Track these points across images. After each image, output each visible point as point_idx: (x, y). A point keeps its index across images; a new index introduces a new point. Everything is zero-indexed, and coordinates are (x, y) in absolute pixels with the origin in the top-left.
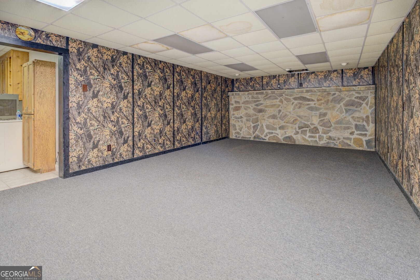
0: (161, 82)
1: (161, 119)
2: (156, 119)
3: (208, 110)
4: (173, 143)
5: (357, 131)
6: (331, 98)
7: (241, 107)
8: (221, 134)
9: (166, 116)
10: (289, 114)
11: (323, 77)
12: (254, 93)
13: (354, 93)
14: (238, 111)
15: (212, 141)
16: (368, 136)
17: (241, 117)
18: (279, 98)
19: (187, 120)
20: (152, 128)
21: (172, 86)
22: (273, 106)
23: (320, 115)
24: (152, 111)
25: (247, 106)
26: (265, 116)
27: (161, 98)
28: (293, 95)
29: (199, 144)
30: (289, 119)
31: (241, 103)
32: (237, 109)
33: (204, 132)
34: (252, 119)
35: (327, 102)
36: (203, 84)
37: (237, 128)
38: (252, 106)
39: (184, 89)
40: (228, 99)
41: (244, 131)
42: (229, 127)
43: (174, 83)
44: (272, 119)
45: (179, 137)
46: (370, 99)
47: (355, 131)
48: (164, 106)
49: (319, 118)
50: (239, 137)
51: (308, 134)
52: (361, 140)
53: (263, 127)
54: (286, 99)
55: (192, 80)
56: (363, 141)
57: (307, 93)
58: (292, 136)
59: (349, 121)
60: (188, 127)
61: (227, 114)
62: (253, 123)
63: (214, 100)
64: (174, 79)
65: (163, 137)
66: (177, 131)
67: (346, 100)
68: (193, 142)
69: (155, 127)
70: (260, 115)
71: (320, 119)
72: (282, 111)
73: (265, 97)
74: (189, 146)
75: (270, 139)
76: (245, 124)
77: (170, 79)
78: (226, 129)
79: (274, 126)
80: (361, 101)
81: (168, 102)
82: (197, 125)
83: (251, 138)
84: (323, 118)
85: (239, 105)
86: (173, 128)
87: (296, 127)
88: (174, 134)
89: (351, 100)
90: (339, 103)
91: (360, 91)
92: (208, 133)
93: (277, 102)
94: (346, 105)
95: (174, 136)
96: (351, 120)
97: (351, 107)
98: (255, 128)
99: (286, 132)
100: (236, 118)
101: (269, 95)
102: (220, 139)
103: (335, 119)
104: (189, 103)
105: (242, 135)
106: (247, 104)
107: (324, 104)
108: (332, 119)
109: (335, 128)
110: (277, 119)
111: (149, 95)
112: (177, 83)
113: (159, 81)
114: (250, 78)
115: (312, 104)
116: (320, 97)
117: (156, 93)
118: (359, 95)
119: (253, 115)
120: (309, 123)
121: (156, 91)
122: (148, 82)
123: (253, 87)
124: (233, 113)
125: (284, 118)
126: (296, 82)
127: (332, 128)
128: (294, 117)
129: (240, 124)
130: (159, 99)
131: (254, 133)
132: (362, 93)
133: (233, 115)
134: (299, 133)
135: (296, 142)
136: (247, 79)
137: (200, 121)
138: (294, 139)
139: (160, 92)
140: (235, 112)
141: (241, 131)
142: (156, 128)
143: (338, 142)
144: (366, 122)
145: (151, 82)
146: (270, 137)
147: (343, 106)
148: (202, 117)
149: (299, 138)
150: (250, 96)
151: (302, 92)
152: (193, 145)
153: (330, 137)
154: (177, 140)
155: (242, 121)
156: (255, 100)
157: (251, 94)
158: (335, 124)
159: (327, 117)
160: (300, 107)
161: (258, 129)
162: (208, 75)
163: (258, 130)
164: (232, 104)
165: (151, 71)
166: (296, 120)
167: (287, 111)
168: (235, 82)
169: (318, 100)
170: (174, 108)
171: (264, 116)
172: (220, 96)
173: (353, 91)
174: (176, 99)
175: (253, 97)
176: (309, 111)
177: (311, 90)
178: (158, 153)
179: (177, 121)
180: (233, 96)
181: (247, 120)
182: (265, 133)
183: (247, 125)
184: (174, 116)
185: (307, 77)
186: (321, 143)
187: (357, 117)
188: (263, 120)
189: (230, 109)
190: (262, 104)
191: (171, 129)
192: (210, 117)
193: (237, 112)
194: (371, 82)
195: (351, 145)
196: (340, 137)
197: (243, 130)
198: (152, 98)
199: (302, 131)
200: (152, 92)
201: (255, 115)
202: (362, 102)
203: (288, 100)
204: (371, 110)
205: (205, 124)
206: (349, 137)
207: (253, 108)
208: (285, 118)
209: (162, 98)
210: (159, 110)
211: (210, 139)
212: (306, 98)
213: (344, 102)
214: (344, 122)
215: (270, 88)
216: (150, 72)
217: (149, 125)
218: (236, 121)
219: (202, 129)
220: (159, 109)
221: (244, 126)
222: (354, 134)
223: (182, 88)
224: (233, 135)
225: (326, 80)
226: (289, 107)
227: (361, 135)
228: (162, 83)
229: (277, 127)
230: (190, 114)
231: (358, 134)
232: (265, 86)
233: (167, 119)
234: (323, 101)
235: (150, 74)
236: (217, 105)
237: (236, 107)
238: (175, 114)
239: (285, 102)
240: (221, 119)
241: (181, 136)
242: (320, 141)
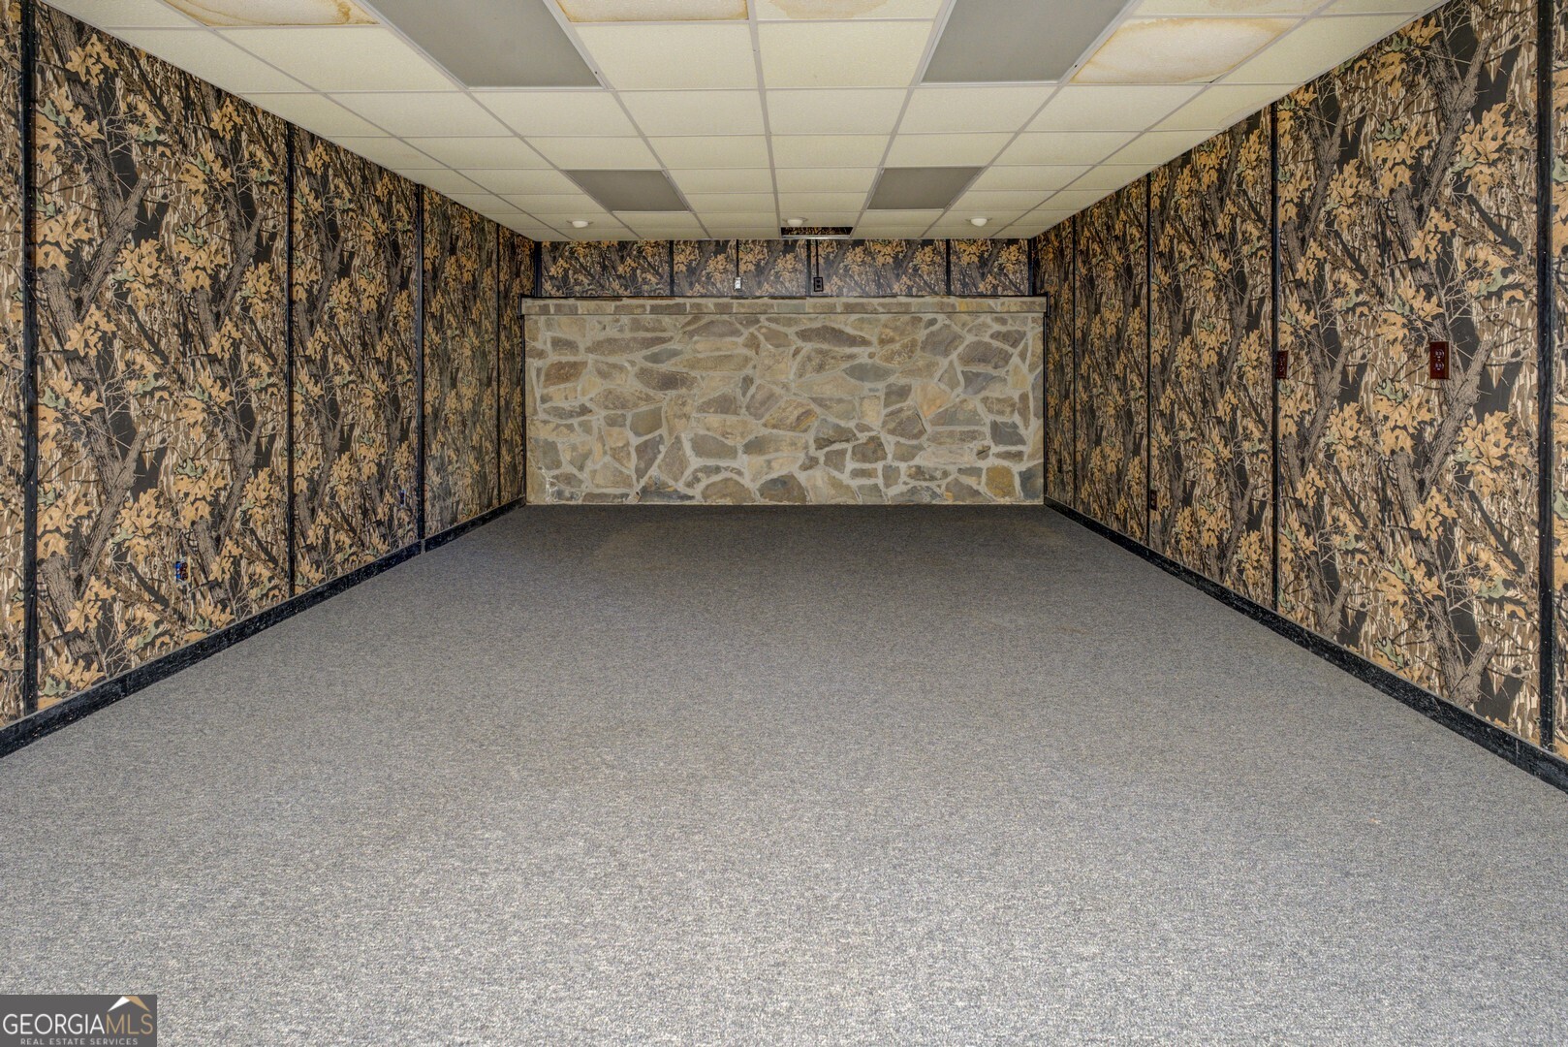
0: (222, 214)
1: (221, 436)
2: (187, 435)
3: (447, 381)
4: (287, 566)
5: (997, 443)
6: (922, 334)
7: (584, 364)
8: (496, 492)
9: (247, 417)
10: (783, 392)
11: (891, 260)
12: (643, 306)
13: (988, 319)
14: (568, 385)
15: (462, 530)
16: (1025, 458)
17: (584, 410)
18: (746, 333)
19: (357, 432)
20: (162, 493)
21: (280, 244)
22: (721, 361)
23: (888, 395)
24: (163, 388)
25: (612, 359)
26: (690, 401)
27: (222, 309)
28: (796, 322)
29: (411, 552)
30: (784, 410)
31: (582, 347)
32: (564, 373)
33: (432, 490)
34: (634, 416)
35: (910, 349)
36: (428, 252)
37: (565, 457)
38: (633, 363)
39: (344, 271)
40: (522, 328)
41: (598, 467)
42: (525, 457)
43: (291, 232)
44: (716, 412)
45: (320, 532)
46: (1030, 342)
47: (993, 445)
48: (238, 357)
49: (886, 405)
50: (572, 498)
51: (851, 465)
52: (1008, 472)
53: (679, 449)
54: (773, 337)
55: (379, 222)
56: (1012, 476)
57: (846, 316)
58: (792, 477)
59: (975, 413)
60: (359, 470)
61: (517, 398)
62: (638, 434)
63: (471, 331)
64: (291, 207)
65: (229, 545)
66: (310, 499)
67: (966, 343)
68: (385, 548)
69: (184, 485)
70: (668, 398)
71: (890, 409)
72: (757, 382)
73: (689, 324)
74: (368, 571)
75: (709, 492)
76: (601, 439)
77: (270, 206)
78: (515, 467)
79: (726, 441)
80: (1007, 347)
81: (259, 334)
82: (403, 456)
83: (628, 495)
84: (898, 406)
85: (572, 359)
86: (285, 483)
87: (807, 442)
88: (291, 518)
89: (979, 343)
90: (946, 353)
91: (1005, 316)
92: (449, 493)
93: (736, 345)
94: (967, 360)
95: (292, 530)
96: (981, 409)
97: (982, 364)
98: (647, 452)
99: (773, 464)
100: (559, 413)
101: (706, 319)
102: (495, 514)
103: (933, 407)
104: (364, 345)
105: (587, 487)
106: (612, 352)
107: (900, 354)
108: (925, 408)
109: (935, 439)
110: (736, 413)
111: (148, 286)
112: (307, 235)
113: (211, 209)
114: (616, 244)
115: (862, 354)
116: (888, 330)
117: (188, 280)
118: (1003, 329)
119: (639, 398)
120: (851, 424)
121: (192, 264)
122: (142, 206)
123: (629, 280)
124: (545, 391)
125: (763, 409)
126: (801, 272)
127: (924, 437)
128: (802, 405)
129: (578, 438)
130: (210, 317)
131: (640, 473)
132: (1010, 321)
133: (544, 399)
134: (817, 463)
135: (808, 498)
136: (604, 246)
137: (413, 437)
138: (800, 486)
139: (214, 278)
140: (552, 389)
141: (581, 468)
142: (187, 495)
143: (944, 483)
144: (1020, 414)
145: (162, 209)
146: (708, 487)
147: (956, 363)
148: (423, 416)
149: (819, 483)
150: (625, 319)
151: (831, 310)
152: (385, 559)
153: (918, 468)
154: (310, 548)
155: (587, 428)
156: (649, 335)
157: (629, 310)
158: (934, 423)
159: (909, 402)
160: (821, 368)
161: (660, 457)
162: (449, 211)
163: (658, 461)
164: (541, 354)
165: (162, 138)
166: (808, 413)
167: (774, 383)
168: (546, 257)
169: (882, 342)
170: (291, 373)
171: (684, 404)
172: (494, 316)
173: (984, 315)
174: (301, 320)
175: (637, 326)
176: (852, 380)
177: (862, 305)
178: (201, 644)
179: (307, 443)
180: (543, 318)
181: (612, 422)
182: (688, 473)
183: (612, 443)
184: (291, 415)
185: (839, 259)
186: (893, 494)
187: (998, 400)
188: (680, 417)
189: (531, 375)
190: (675, 353)
191: (276, 493)
192: (456, 412)
193: (562, 386)
194: (1025, 287)
195: (981, 491)
196: (947, 468)
197: (589, 466)
198: (162, 308)
199: (827, 455)
200: (166, 274)
201: (648, 399)
202: (1010, 350)
203: (778, 339)
204: (1034, 376)
205: (435, 449)
206: (974, 465)
207: (636, 368)
208: (767, 410)
209: (228, 313)
210: (210, 382)
211: (454, 519)
212: (841, 332)
213: (961, 349)
214: (961, 418)
215: (701, 290)
216: (155, 144)
217: (146, 477)
218: (558, 426)
219: (421, 477)
220: (206, 378)
221: (597, 448)
222: (987, 456)
223: (335, 265)
224: (543, 491)
225: (900, 272)
226: (782, 366)
227: (1007, 455)
228: (224, 224)
229: (738, 442)
230: (372, 402)
231: (998, 455)
232: (682, 284)
233: (255, 433)
234: (897, 346)
235: (154, 156)
236: (480, 354)
237: (560, 366)
238: (299, 407)
239: (767, 347)
240: (495, 422)
241: (327, 521)
242: (887, 486)
